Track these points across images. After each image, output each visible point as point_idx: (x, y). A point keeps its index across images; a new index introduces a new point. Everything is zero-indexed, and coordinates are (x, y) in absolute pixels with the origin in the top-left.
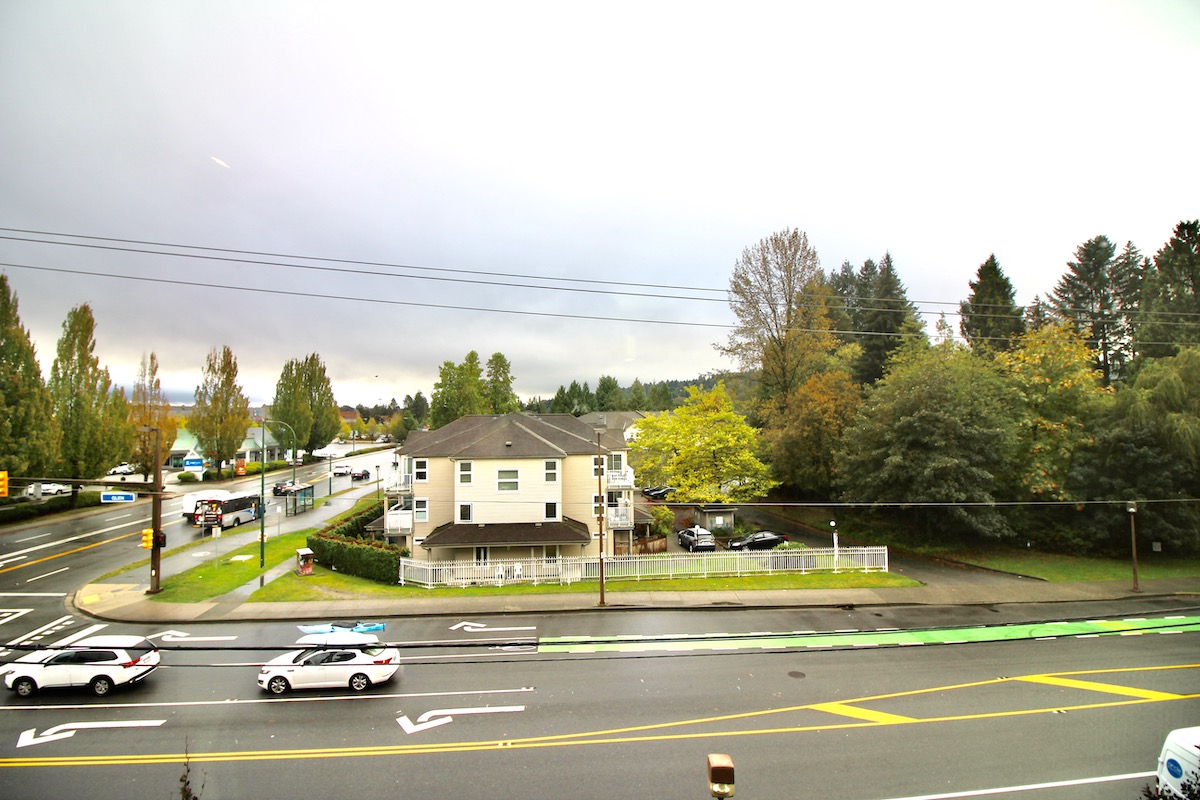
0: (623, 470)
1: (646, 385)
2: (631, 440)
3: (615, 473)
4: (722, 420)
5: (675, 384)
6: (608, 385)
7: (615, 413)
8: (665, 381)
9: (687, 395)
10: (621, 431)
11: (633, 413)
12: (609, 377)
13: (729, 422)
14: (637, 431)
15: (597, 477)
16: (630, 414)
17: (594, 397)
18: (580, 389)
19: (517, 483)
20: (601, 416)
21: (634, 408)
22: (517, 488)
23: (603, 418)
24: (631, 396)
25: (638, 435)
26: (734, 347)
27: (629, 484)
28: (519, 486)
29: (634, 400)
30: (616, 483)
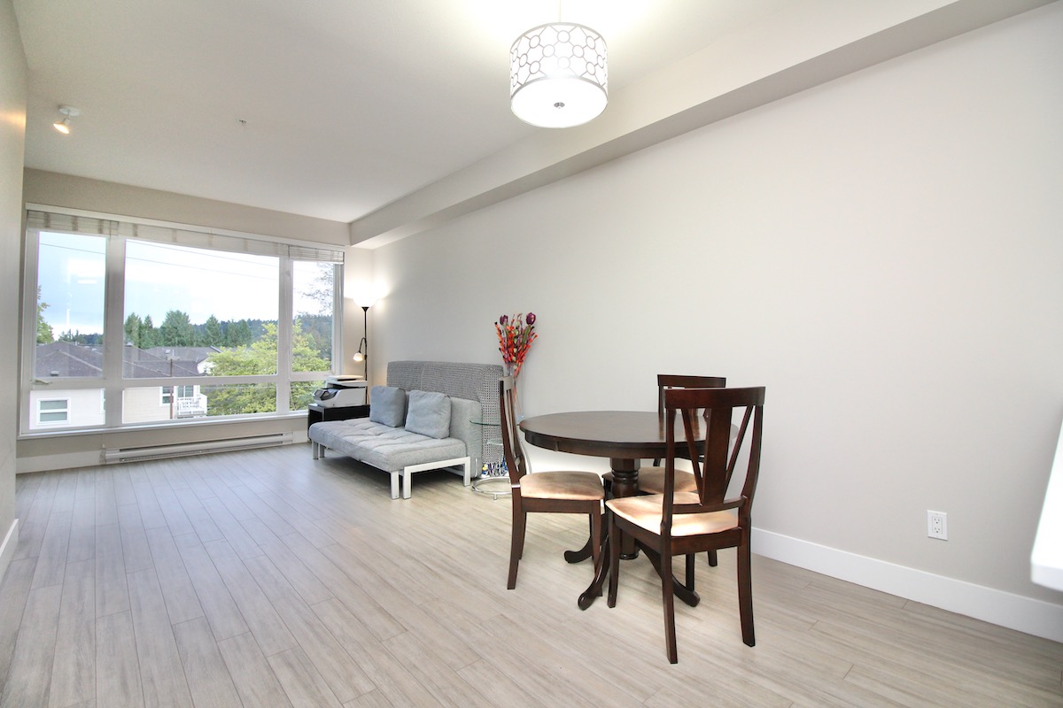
0: (195, 397)
1: (223, 323)
2: (205, 374)
3: (184, 400)
4: (299, 354)
5: (259, 321)
6: (177, 320)
7: (185, 348)
8: (246, 320)
9: (266, 332)
10: (195, 364)
11: (208, 348)
12: (178, 312)
13: (306, 356)
14: (211, 365)
15: (169, 404)
16: (204, 349)
17: (159, 332)
18: (140, 322)
19: (66, 413)
20: (168, 351)
21: (208, 344)
22: (66, 419)
23: (171, 353)
24: (206, 332)
25: (211, 369)
26: (314, 292)
27: (201, 410)
28: (69, 416)
29: (208, 336)
30: (188, 410)
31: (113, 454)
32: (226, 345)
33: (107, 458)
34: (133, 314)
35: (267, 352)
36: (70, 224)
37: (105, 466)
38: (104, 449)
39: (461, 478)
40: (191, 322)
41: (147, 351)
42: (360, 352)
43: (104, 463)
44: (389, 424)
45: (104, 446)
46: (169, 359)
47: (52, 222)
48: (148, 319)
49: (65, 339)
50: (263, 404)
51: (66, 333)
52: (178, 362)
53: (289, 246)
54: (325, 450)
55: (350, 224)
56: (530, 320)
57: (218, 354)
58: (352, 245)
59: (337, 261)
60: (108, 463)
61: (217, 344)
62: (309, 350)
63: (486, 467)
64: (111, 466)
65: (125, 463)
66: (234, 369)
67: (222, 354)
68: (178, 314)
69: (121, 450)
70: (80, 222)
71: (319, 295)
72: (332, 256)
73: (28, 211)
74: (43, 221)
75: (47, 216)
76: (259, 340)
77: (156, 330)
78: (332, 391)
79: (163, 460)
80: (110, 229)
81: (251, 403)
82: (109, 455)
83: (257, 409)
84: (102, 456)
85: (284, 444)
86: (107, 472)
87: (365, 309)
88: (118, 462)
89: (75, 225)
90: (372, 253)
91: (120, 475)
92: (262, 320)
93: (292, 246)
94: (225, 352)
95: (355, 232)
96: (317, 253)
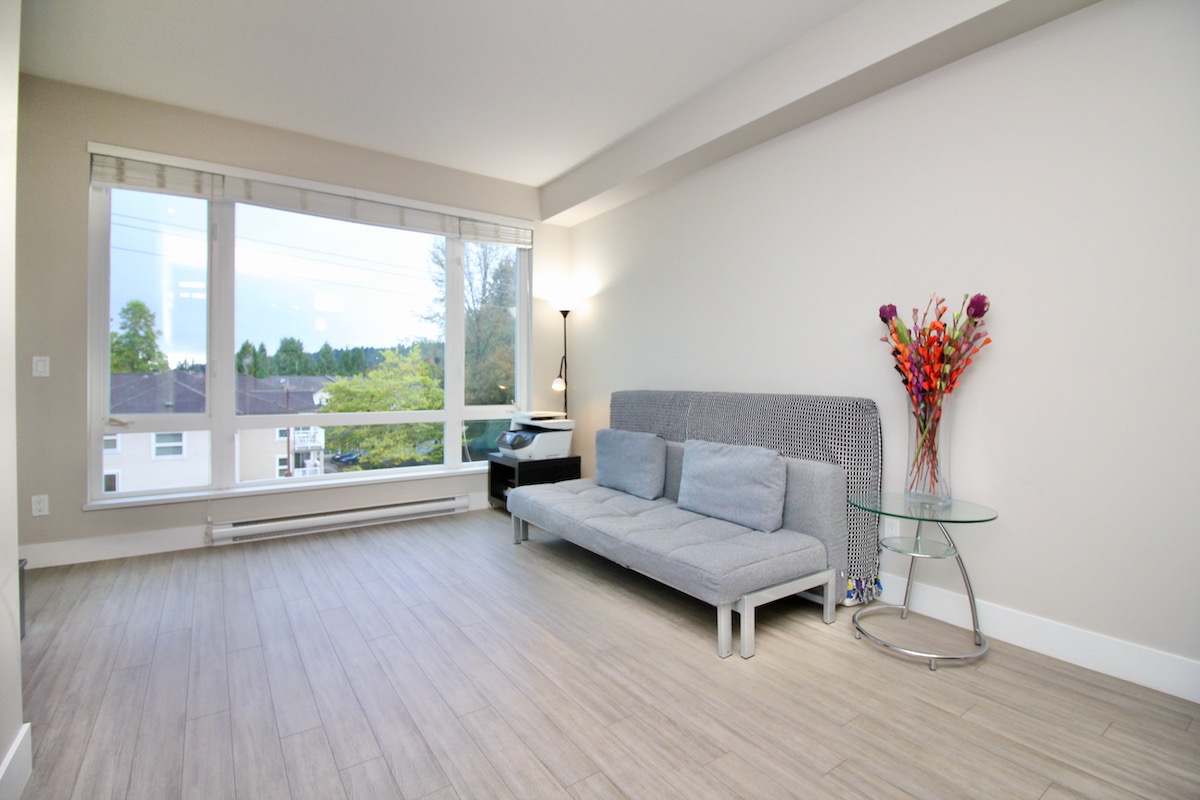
0: (312, 431)
1: (336, 351)
2: (320, 406)
3: (301, 434)
4: (419, 385)
5: (372, 349)
6: (290, 348)
7: (300, 377)
8: (359, 348)
9: (384, 360)
10: (310, 395)
11: (322, 378)
12: (292, 339)
13: (427, 386)
14: (327, 396)
15: (285, 438)
16: (318, 379)
17: (273, 360)
18: (254, 350)
19: (181, 447)
20: (282, 380)
21: (323, 373)
22: (181, 453)
23: (285, 382)
24: (319, 361)
25: (327, 400)
26: (432, 315)
27: (319, 445)
28: (184, 450)
29: (323, 364)
30: (304, 445)
31: (224, 531)
32: (341, 374)
33: (214, 536)
34: (247, 342)
35: (385, 381)
36: (154, 178)
37: (211, 550)
38: (211, 523)
39: (818, 608)
40: (304, 351)
41: (262, 381)
42: (560, 376)
43: (210, 544)
44: (639, 493)
45: (209, 519)
46: (285, 390)
47: (128, 174)
48: (263, 349)
49: (181, 368)
50: (381, 439)
51: (182, 362)
52: (295, 393)
53: (461, 219)
54: (529, 527)
55: (541, 189)
56: (978, 307)
57: (334, 384)
58: (543, 219)
59: (524, 243)
60: (216, 544)
61: (331, 374)
62: (429, 380)
63: (852, 584)
64: (221, 549)
65: (241, 545)
66: (351, 400)
67: (337, 383)
68: (292, 341)
69: (235, 525)
70: (168, 173)
71: (437, 318)
72: (517, 235)
73: (92, 155)
74: (114, 171)
75: (120, 163)
76: (377, 369)
77: (270, 358)
78: (526, 436)
79: (294, 539)
80: (212, 186)
81: (368, 437)
82: (218, 531)
83: (376, 444)
84: (208, 534)
85: (456, 512)
86: (214, 562)
87: (565, 313)
88: (231, 542)
89: (161, 180)
90: (570, 233)
91: (232, 563)
92: (376, 347)
93: (465, 219)
94: (341, 381)
95: (549, 198)
96: (497, 231)
